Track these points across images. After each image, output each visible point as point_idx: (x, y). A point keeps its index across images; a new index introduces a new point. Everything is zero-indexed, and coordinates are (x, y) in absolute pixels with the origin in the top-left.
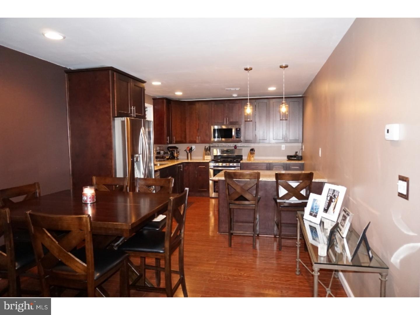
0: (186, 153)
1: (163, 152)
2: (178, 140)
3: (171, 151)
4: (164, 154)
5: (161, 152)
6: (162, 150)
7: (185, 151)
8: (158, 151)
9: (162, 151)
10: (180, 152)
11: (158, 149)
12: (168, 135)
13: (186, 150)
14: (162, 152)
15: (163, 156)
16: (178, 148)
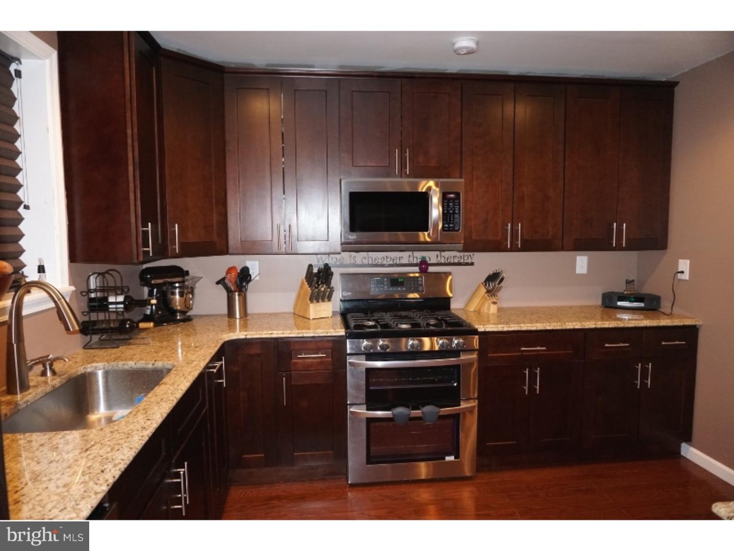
0: (224, 293)
1: (121, 299)
2: (192, 238)
3: (158, 286)
4: (127, 308)
5: (112, 299)
6: (116, 291)
7: (218, 283)
8: (93, 295)
9: (117, 294)
10: (196, 291)
11: (92, 286)
12: (148, 215)
13: (224, 279)
14: (116, 300)
15: (123, 322)
16: (187, 273)
